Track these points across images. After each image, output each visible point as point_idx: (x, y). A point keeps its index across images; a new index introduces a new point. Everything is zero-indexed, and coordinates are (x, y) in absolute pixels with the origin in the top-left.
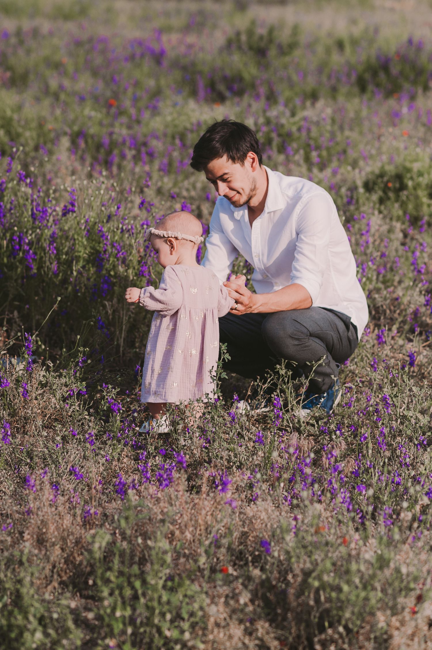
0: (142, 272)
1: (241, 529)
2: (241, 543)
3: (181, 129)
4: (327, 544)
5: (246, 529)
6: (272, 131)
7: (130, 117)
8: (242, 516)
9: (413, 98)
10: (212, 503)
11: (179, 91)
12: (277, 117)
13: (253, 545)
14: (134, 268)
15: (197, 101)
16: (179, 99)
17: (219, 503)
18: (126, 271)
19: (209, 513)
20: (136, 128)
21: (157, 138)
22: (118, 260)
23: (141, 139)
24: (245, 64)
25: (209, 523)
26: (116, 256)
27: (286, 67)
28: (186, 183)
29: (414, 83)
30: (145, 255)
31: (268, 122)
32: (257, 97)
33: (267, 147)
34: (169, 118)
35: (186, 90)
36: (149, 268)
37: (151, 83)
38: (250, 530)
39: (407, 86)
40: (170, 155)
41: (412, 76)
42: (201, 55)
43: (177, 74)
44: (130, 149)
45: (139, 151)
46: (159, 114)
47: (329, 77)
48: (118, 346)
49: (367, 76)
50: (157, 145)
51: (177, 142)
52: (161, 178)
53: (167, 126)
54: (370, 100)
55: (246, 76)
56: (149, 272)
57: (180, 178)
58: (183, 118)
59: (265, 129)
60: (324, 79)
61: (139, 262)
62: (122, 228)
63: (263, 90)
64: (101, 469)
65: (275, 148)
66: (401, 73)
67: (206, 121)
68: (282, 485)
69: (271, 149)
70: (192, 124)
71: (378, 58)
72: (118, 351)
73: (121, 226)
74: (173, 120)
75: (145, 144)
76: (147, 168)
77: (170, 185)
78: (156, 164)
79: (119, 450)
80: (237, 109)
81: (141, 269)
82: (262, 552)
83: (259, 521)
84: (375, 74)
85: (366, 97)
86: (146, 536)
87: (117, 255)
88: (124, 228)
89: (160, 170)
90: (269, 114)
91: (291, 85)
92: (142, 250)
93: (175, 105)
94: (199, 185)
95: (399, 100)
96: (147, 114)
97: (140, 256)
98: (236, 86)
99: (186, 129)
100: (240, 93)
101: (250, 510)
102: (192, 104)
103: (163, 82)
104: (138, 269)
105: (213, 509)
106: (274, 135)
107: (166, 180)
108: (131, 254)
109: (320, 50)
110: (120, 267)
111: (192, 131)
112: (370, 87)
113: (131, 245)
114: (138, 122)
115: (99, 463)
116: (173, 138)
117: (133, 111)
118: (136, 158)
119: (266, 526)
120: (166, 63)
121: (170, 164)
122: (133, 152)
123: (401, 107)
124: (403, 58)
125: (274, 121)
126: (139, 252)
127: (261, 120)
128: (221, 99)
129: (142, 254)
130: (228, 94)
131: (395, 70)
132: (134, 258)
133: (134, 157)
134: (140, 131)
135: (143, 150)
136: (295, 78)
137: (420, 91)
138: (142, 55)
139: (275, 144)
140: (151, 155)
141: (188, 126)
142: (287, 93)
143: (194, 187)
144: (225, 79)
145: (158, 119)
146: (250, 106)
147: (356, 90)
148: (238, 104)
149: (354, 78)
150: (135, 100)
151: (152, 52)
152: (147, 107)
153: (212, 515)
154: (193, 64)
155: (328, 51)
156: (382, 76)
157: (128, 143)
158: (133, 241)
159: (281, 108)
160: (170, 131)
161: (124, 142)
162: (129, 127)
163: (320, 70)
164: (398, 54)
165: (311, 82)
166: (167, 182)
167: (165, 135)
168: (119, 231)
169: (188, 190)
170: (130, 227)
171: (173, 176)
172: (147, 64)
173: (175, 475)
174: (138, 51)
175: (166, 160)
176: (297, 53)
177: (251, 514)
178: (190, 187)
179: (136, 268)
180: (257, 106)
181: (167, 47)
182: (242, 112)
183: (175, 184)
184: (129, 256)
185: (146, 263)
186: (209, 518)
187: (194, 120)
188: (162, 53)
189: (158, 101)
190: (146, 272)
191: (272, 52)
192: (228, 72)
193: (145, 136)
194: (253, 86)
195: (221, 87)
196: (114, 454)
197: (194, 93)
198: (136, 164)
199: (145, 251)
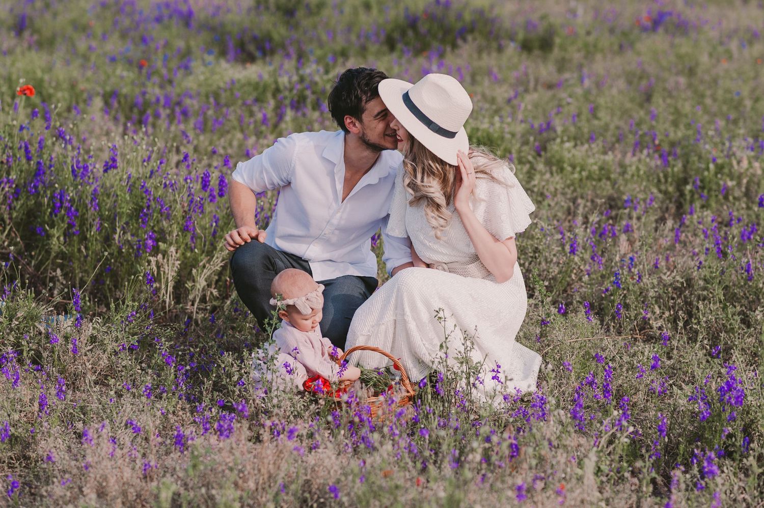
0: (187, 226)
1: (305, 478)
2: (304, 492)
3: (214, 87)
4: (397, 487)
5: (309, 477)
6: (307, 88)
7: (161, 76)
8: (305, 464)
9: (441, 55)
10: (274, 451)
11: (210, 52)
12: (310, 75)
13: (318, 492)
14: (179, 223)
15: (228, 61)
16: (210, 58)
17: (281, 452)
18: (171, 226)
19: (272, 462)
20: (169, 88)
21: (191, 97)
22: (161, 216)
23: (175, 99)
24: (275, 25)
25: (272, 472)
26: (161, 212)
27: (315, 27)
28: (222, 140)
29: (443, 41)
30: (190, 210)
31: (302, 80)
32: (288, 56)
33: (302, 105)
34: (202, 78)
35: (216, 50)
36: (194, 223)
37: (180, 44)
38: (312, 477)
39: (435, 44)
40: (204, 114)
41: (440, 35)
42: (230, 17)
43: (205, 36)
44: (164, 106)
45: (173, 111)
46: (191, 73)
47: (359, 37)
48: (164, 302)
49: (396, 35)
50: (192, 104)
51: (212, 100)
52: (197, 136)
53: (200, 85)
54: (400, 57)
55: (276, 37)
56: (194, 227)
57: (215, 138)
58: (216, 77)
59: (299, 87)
60: (353, 37)
61: (183, 217)
62: (165, 183)
63: (292, 50)
64: (158, 422)
65: (309, 106)
66: (429, 31)
67: (239, 80)
69: (305, 106)
70: (226, 83)
71: (407, 17)
72: (164, 308)
73: (164, 182)
74: (206, 79)
75: (179, 103)
76: (182, 127)
77: (207, 143)
78: (192, 122)
79: (173, 403)
80: (271, 68)
81: (185, 224)
82: (326, 499)
83: (321, 468)
84: (403, 33)
85: (395, 55)
86: (208, 486)
87: (161, 210)
88: (168, 183)
89: (195, 128)
90: (301, 72)
91: (321, 45)
92: (186, 205)
93: (205, 64)
94: (235, 143)
95: (429, 59)
96: (180, 73)
97: (185, 211)
98: (267, 45)
99: (219, 88)
100: (272, 52)
101: (311, 459)
102: (224, 64)
103: (192, 43)
104: (182, 225)
105: (275, 458)
106: (308, 93)
107: (202, 138)
108: (175, 209)
109: (347, 10)
110: (164, 222)
111: (225, 90)
112: (399, 46)
113: (175, 201)
114: (171, 82)
115: (155, 416)
116: (207, 97)
117: (164, 71)
118: (171, 118)
119: (329, 472)
120: (194, 23)
121: (205, 122)
122: (168, 111)
123: (431, 65)
124: (431, 17)
125: (308, 79)
126: (183, 207)
127: (295, 78)
128: (251, 59)
129: (186, 209)
130: (258, 54)
131: (423, 28)
132: (178, 212)
133: (168, 116)
134: (174, 92)
135: (178, 110)
136: (324, 37)
137: (449, 49)
138: (170, 17)
139: (309, 101)
140: (185, 113)
141: (222, 85)
142: (319, 52)
143: (230, 144)
144: (255, 39)
145: (191, 78)
146: (281, 66)
147: (385, 48)
148: (270, 64)
149: (382, 37)
150: (166, 59)
151: (180, 13)
152: (179, 68)
153: (274, 463)
154: (222, 25)
155: (355, 10)
156: (410, 33)
157: (162, 101)
158: (177, 196)
159: (314, 66)
160: (203, 90)
161: (158, 100)
162: (162, 87)
163: (349, 29)
164: (426, 13)
166: (203, 140)
167: (199, 94)
168: (163, 186)
169: (224, 148)
170: (173, 182)
171: (208, 135)
172: (176, 26)
173: (236, 425)
174: (166, 12)
175: (201, 118)
176: (326, 13)
177: (313, 462)
178: (227, 145)
179: (181, 223)
180: (290, 65)
181: (195, 9)
182: (275, 71)
183: (211, 143)
184: (173, 211)
185: (190, 218)
186: (271, 466)
187: (227, 79)
188: (190, 13)
189: (189, 61)
190: (191, 227)
191: (300, 14)
192: (257, 32)
193: (179, 95)
194: (283, 46)
195: (251, 48)
196: (169, 407)
197: (223, 53)
198: (171, 123)
199: (189, 205)
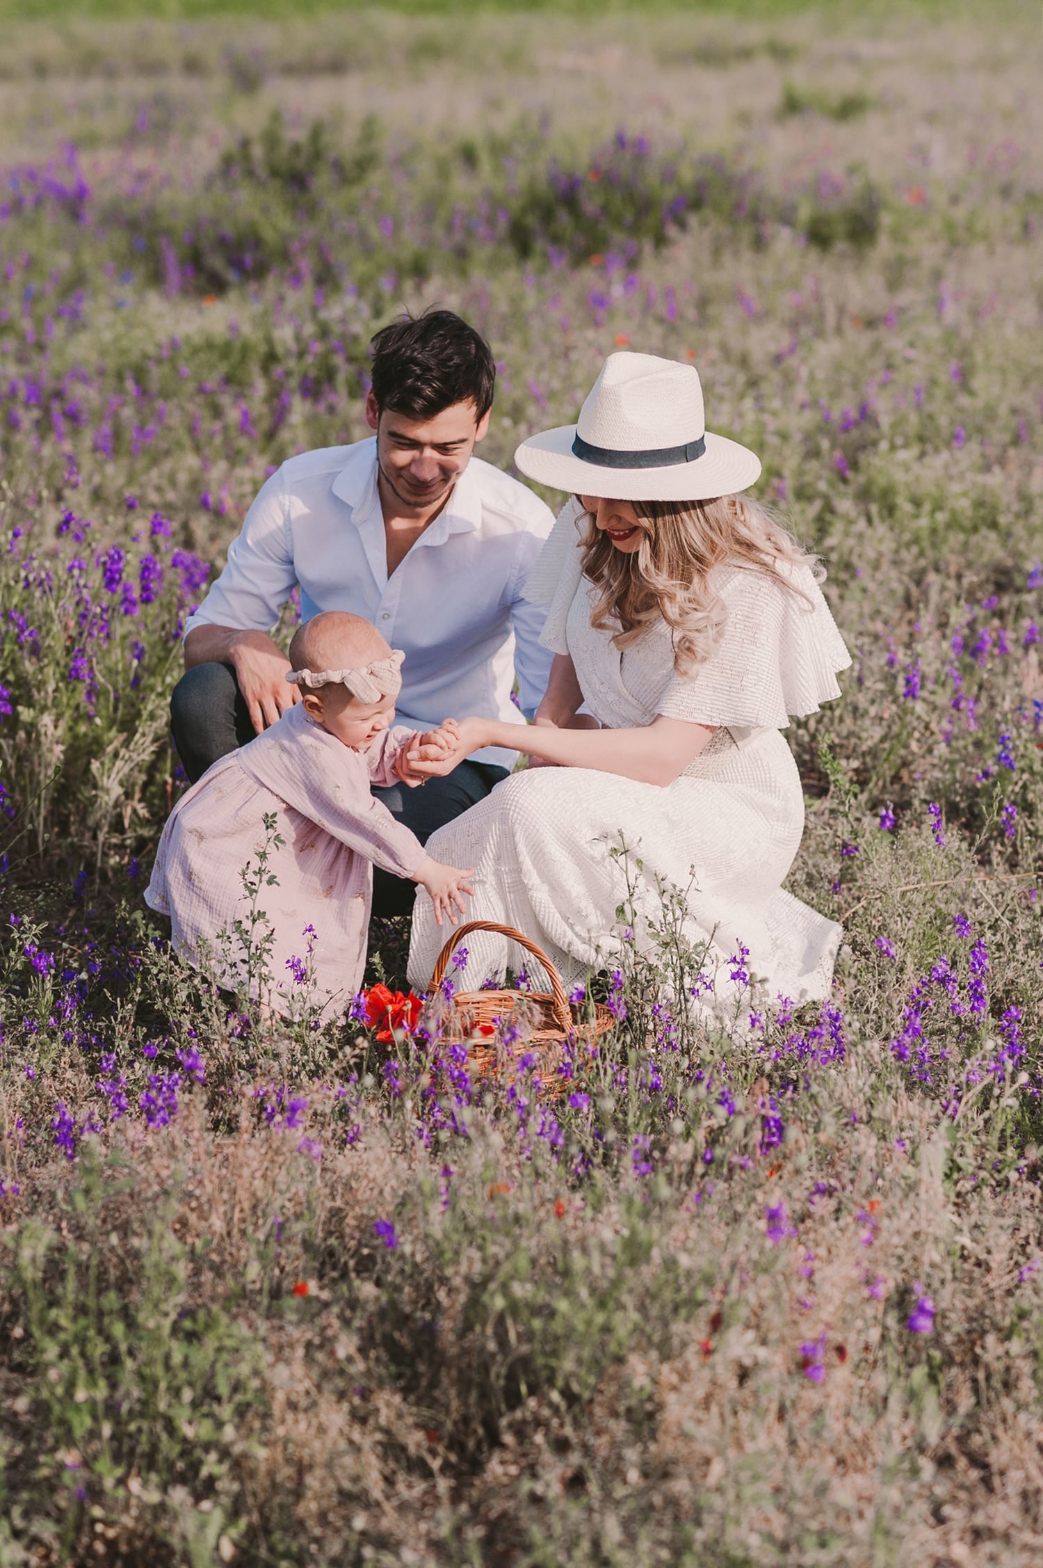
0: (76, 670)
1: (329, 1204)
2: (330, 1234)
3: (134, 356)
4: (517, 1219)
5: (339, 1203)
6: (334, 350)
7: (22, 337)
8: (328, 1175)
9: (632, 263)
10: (263, 1151)
11: (125, 278)
12: (344, 321)
13: (357, 1235)
14: (58, 664)
15: (166, 295)
16: (126, 292)
17: (278, 1152)
18: (41, 670)
19: (258, 1174)
20: (37, 361)
21: (85, 380)
22: (21, 648)
23: (49, 384)
24: (265, 210)
25: (260, 1194)
26: (18, 640)
27: (352, 211)
28: (154, 474)
29: (635, 230)
30: (81, 634)
31: (324, 332)
32: (296, 279)
33: (325, 388)
34: (107, 336)
35: (140, 271)
36: (90, 661)
37: (62, 261)
38: (347, 1203)
39: (618, 237)
40: (115, 416)
41: (629, 217)
42: (167, 194)
43: (118, 239)
44: (27, 405)
45: (47, 411)
46: (84, 327)
47: (450, 227)
48: (34, 833)
49: (532, 221)
50: (85, 395)
51: (130, 385)
52: (100, 465)
53: (103, 353)
54: (541, 271)
55: (268, 235)
56: (91, 670)
57: (141, 464)
58: (138, 333)
59: (318, 347)
60: (439, 231)
61: (68, 650)
62: (26, 579)
63: (306, 264)
64: (20, 1095)
65: (342, 388)
66: (605, 209)
67: (188, 338)
68: (409, 1104)
69: (334, 389)
70: (159, 346)
71: (553, 180)
72: (33, 845)
73: (23, 574)
74: (116, 340)
75: (59, 395)
76: (67, 446)
77: (121, 480)
78: (88, 437)
79: (53, 1054)
80: (256, 308)
81: (72, 664)
82: (375, 1248)
83: (365, 1182)
84: (548, 215)
85: (532, 265)
86: (125, 1229)
87: (18, 637)
88: (31, 578)
89: (96, 449)
90: (323, 315)
91: (368, 250)
92: (72, 623)
93: (117, 306)
94: (183, 478)
95: (604, 269)
96: (59, 330)
97: (70, 637)
98: (249, 258)
99: (145, 357)
100: (258, 272)
101: (344, 1163)
102: (154, 302)
103: (87, 258)
104: (66, 666)
105: (266, 1164)
106: (338, 360)
107: (110, 469)
108: (48, 632)
109: (425, 169)
110: (27, 663)
111: (159, 361)
112: (540, 245)
113: (47, 615)
114: (41, 347)
115: (13, 1083)
116: (120, 377)
117: (26, 325)
118: (44, 427)
119: (381, 1192)
120: (91, 214)
121: (117, 435)
122: (36, 414)
123: (609, 284)
124: (607, 179)
125: (337, 329)
126: (66, 628)
127: (309, 329)
128: (216, 286)
129: (74, 632)
130: (231, 276)
131: (591, 204)
132: (56, 641)
133: (37, 423)
134: (47, 367)
135: (56, 407)
136: (375, 233)
137: (648, 247)
138: (38, 201)
139: (341, 378)
140: (73, 416)
141: (151, 350)
142: (361, 267)
143: (173, 482)
144: (222, 242)
145: (84, 339)
146: (281, 299)
147: (509, 252)
148: (257, 296)
149: (502, 226)
150: (30, 298)
151: (59, 192)
152: (59, 314)
153: (264, 1176)
154: (151, 214)
155: (443, 171)
156: (564, 219)
157: (22, 393)
158: (52, 605)
159: (350, 300)
160: (111, 363)
161: (13, 391)
162: (22, 360)
163: (429, 210)
164: (595, 169)
165: (410, 242)
166: (114, 474)
167: (101, 373)
168: (22, 584)
169: (159, 489)
170: (43, 575)
171: (124, 461)
172: (51, 221)
173: (181, 1097)
174: (28, 193)
175: (107, 428)
176: (375, 178)
177: (348, 1171)
178: (164, 483)
179: (62, 663)
180: (299, 297)
181: (90, 180)
182: (265, 314)
183: (131, 479)
184: (44, 638)
185: (82, 651)
186: (258, 1183)
187: (162, 337)
188: (82, 192)
189: (79, 299)
190: (84, 671)
191: (322, 180)
192: (228, 229)
193: (58, 377)
194: (285, 256)
195: (216, 262)
196: (43, 1062)
197: (156, 278)
198: (42, 438)
199: (79, 624)
